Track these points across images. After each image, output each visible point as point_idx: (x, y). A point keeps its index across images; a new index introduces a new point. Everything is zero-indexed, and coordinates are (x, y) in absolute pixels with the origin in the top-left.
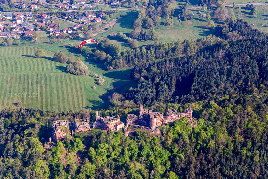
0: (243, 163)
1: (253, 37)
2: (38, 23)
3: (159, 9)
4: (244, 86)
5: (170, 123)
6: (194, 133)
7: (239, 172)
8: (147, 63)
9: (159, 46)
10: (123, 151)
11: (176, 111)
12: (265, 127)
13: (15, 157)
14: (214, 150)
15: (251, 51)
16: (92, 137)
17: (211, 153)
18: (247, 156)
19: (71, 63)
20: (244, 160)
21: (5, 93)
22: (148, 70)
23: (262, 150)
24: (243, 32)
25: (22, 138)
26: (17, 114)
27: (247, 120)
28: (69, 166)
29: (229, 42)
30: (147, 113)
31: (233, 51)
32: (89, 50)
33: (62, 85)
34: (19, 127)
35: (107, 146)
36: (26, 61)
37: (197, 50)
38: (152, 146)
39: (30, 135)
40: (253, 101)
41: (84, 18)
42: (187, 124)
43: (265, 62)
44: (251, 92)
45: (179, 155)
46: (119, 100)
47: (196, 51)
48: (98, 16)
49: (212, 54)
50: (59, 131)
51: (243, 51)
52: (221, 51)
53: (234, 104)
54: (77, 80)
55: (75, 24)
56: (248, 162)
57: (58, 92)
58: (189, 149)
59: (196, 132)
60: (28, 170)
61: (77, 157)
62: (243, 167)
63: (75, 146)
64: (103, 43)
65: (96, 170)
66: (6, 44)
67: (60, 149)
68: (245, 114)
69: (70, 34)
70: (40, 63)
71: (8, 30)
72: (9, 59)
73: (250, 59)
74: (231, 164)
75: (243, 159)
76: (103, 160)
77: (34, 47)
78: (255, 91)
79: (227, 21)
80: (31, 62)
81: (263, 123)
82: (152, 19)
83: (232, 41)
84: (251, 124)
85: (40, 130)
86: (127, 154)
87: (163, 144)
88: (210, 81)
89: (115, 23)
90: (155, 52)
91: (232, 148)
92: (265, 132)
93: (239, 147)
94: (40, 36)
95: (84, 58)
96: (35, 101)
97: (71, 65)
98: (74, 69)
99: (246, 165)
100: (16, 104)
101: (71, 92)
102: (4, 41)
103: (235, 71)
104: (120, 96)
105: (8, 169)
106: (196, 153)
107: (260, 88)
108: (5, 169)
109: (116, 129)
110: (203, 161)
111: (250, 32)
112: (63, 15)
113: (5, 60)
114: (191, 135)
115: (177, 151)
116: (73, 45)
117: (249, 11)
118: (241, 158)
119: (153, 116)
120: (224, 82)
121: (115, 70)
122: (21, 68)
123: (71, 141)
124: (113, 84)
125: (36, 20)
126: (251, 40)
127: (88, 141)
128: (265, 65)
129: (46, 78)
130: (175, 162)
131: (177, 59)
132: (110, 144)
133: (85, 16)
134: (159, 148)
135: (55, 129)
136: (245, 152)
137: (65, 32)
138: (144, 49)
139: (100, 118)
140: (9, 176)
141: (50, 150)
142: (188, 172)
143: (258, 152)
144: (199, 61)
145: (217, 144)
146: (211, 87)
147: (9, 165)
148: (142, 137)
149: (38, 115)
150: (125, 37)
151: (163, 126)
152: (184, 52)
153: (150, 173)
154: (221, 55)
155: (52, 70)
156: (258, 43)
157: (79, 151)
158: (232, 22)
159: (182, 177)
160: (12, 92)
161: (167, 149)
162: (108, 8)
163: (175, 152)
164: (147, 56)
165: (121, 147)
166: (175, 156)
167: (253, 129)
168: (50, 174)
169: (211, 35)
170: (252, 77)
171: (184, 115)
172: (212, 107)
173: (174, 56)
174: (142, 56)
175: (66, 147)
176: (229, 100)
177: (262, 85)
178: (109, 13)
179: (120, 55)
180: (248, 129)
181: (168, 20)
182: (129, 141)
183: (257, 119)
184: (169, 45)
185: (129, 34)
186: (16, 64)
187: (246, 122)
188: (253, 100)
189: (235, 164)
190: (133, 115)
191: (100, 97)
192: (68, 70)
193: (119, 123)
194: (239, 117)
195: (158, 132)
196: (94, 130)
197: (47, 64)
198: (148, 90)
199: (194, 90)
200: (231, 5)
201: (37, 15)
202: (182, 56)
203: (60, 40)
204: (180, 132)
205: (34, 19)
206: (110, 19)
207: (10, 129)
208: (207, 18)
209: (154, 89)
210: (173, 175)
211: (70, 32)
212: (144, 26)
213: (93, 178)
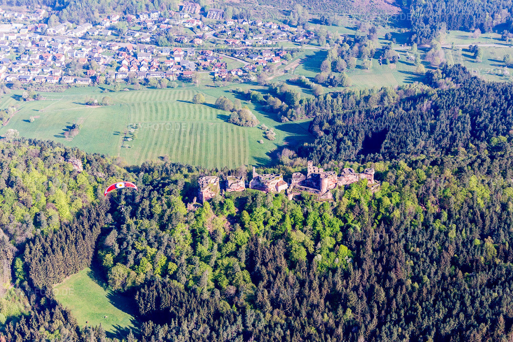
0: (434, 239)
1: (469, 86)
2: (200, 61)
3: (356, 48)
4: (448, 145)
5: (345, 185)
6: (375, 199)
7: (428, 249)
8: (331, 115)
9: (349, 94)
10: (284, 217)
11: (353, 171)
12: (466, 196)
13: (151, 218)
14: (399, 221)
15: (464, 103)
16: (247, 198)
17: (395, 225)
18: (440, 231)
19: (236, 111)
20: (436, 236)
21: (150, 144)
22: (331, 122)
23: (460, 223)
24: (458, 79)
25: (160, 196)
26: (161, 169)
27: (444, 186)
28: (215, 232)
29: (438, 91)
30: (317, 172)
31: (441, 102)
32: (261, 97)
33: (222, 137)
34: (159, 183)
35: (264, 210)
36: (181, 107)
37: (397, 100)
38: (321, 213)
39: (170, 193)
40: (453, 163)
41: (259, 56)
42: (367, 188)
43: (480, 117)
44: (456, 153)
45: (353, 225)
46: (290, 158)
47: (395, 102)
48: (277, 55)
49: (414, 105)
50: (206, 189)
51: (454, 103)
52: (426, 101)
53: (428, 165)
54: (241, 133)
55: (247, 64)
56: (441, 238)
57: (215, 145)
58: (367, 219)
59: (377, 198)
60: (165, 235)
61: (227, 222)
62: (434, 243)
63: (225, 209)
64: (278, 88)
65: (248, 238)
66: (159, 86)
67: (206, 211)
68: (441, 179)
69: (240, 77)
70: (198, 110)
71: (163, 69)
72: (161, 104)
73: (463, 113)
74: (419, 239)
75: (435, 234)
76: (258, 227)
77: (193, 91)
78: (461, 152)
79: (442, 66)
80: (187, 108)
81: (464, 191)
82: (345, 61)
83: (442, 90)
84: (448, 192)
85: (183, 188)
86: (288, 222)
87: (335, 211)
88: (407, 138)
89: (298, 64)
90: (343, 101)
91: (422, 220)
92: (466, 202)
93: (432, 219)
94: (203, 77)
95: (253, 107)
96: (185, 156)
97: (236, 113)
98: (239, 118)
99: (438, 241)
100: (162, 158)
101: (232, 146)
102: (156, 82)
103: (440, 127)
104: (292, 153)
105: (141, 232)
106: (375, 223)
107: (468, 149)
108: (137, 232)
109: (277, 190)
110: (384, 234)
111: (467, 79)
112: (233, 53)
113: (156, 105)
114: (371, 201)
115: (351, 220)
116: (241, 90)
117: (473, 54)
118: (432, 232)
119: (324, 175)
120: (425, 140)
121: (291, 122)
122: (174, 115)
123: (220, 202)
124: (287, 139)
125: (198, 58)
126: (466, 89)
127: (241, 203)
128: (480, 120)
129: (202, 128)
130: (347, 234)
131: (369, 110)
132: (268, 208)
133: (261, 54)
134: (329, 216)
135: (201, 186)
136: (438, 225)
137: (233, 73)
138: (329, 98)
139: (258, 175)
140: (142, 242)
141: (194, 212)
142: (363, 247)
143: (454, 226)
144: (397, 114)
145: (403, 214)
146: (406, 145)
147: (142, 228)
148: (309, 201)
149: (185, 171)
150: (308, 82)
151: (337, 188)
152: (380, 102)
153: (316, 245)
154: (425, 107)
155: (211, 118)
156: (475, 93)
157: (229, 216)
158: (447, 66)
159: (355, 252)
160: (159, 144)
161: (340, 217)
162: (291, 46)
163: (350, 221)
164: (332, 106)
165: (281, 212)
166: (349, 226)
167: (450, 197)
168: (191, 241)
169: (417, 82)
170: (460, 135)
171: (363, 176)
172: (401, 168)
173: (367, 106)
174: (326, 105)
175: (214, 209)
176: (423, 161)
177: (471, 145)
178: (292, 52)
179: (298, 103)
180: (444, 197)
181: (366, 62)
182: (292, 206)
183: (456, 185)
184: (362, 93)
185: (312, 78)
186: (168, 110)
187: (443, 189)
188: (454, 161)
189: (424, 240)
190: (300, 173)
191: (268, 154)
192: (231, 120)
193: (282, 182)
194: (433, 182)
195: (330, 196)
196: (250, 190)
197: (206, 112)
198: (326, 147)
199: (385, 148)
200: (450, 47)
201: (200, 51)
202: (377, 107)
203: (227, 83)
204: (357, 197)
205: (196, 56)
206: (292, 59)
207: (148, 185)
208: (416, 61)
209: (334, 146)
210: (344, 249)
211: (240, 73)
212: (334, 69)
213: (244, 248)
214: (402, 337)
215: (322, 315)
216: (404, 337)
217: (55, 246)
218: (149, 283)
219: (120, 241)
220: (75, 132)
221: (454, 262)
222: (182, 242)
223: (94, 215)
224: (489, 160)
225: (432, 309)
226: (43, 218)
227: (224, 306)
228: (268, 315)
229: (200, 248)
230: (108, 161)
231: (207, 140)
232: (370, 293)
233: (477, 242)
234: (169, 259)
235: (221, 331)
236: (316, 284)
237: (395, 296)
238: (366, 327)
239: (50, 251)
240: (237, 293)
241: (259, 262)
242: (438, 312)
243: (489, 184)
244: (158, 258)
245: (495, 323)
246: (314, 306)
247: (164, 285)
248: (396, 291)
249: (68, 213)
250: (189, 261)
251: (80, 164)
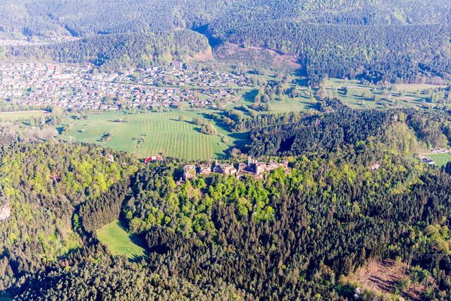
0: (323, 202)
1: (342, 111)
2: (183, 96)
3: (275, 88)
4: (331, 146)
5: (271, 170)
6: (288, 178)
7: (320, 209)
8: (261, 128)
9: (271, 115)
10: (234, 189)
11: (275, 162)
12: (342, 177)
13: (155, 190)
14: (303, 191)
15: (340, 121)
16: (212, 178)
17: (300, 194)
18: (327, 198)
19: (204, 125)
20: (325, 200)
21: (154, 145)
22: (261, 132)
23: (338, 193)
24: (336, 107)
25: (160, 177)
28: (193, 198)
29: (324, 114)
30: (254, 162)
31: (326, 120)
32: (219, 117)
33: (196, 141)
34: (159, 169)
35: (222, 185)
36: (171, 123)
38: (256, 187)
39: (166, 175)
40: (334, 157)
41: (218, 93)
42: (283, 172)
44: (335, 151)
45: (276, 194)
46: (237, 154)
47: (299, 120)
48: (228, 92)
49: (310, 122)
50: (188, 173)
51: (334, 121)
52: (317, 120)
53: (320, 158)
54: (208, 138)
55: (210, 97)
56: (327, 202)
57: (192, 146)
58: (284, 190)
59: (290, 178)
60: (163, 200)
61: (200, 192)
62: (323, 205)
63: (199, 184)
64: (229, 112)
65: (213, 202)
66: (158, 110)
67: (188, 186)
68: (327, 166)
69: (206, 105)
70: (182, 125)
71: (161, 100)
72: (159, 121)
73: (339, 127)
74: (314, 202)
76: (219, 195)
77: (179, 114)
78: (339, 150)
79: (326, 99)
80: (175, 124)
81: (341, 174)
82: (269, 96)
83: (327, 113)
84: (332, 174)
85: (174, 172)
86: (237, 192)
87: (265, 185)
88: (306, 142)
89: (241, 98)
90: (268, 120)
91: (316, 191)
92: (342, 180)
93: (322, 190)
94: (185, 105)
95: (215, 123)
96: (175, 153)
97: (204, 127)
98: (206, 130)
99: (326, 204)
100: (161, 154)
101: (202, 147)
102: (157, 108)
103: (326, 136)
104: (238, 151)
105: (149, 198)
106: (288, 193)
107: (342, 148)
108: (147, 198)
109: (230, 173)
110: (294, 199)
111: (341, 107)
112: (202, 91)
113: (156, 122)
114: (286, 180)
116: (207, 113)
117: (344, 92)
118: (322, 198)
119: (258, 164)
120: (317, 143)
121: (237, 132)
122: (167, 128)
123: (196, 181)
124: (235, 142)
125: (181, 94)
126: (340, 113)
127: (209, 181)
128: (349, 131)
129: (184, 136)
130: (272, 199)
131: (284, 125)
132: (225, 184)
133: (219, 91)
134: (261, 189)
135: (184, 171)
136: (325, 194)
137: (202, 103)
138: (260, 118)
139: (219, 164)
140: (150, 204)
141: (181, 186)
142: (281, 207)
143: (335, 195)
144: (300, 127)
145: (305, 187)
146: (306, 146)
147: (150, 196)
148: (249, 179)
149: (175, 162)
150: (247, 107)
151: (265, 172)
152: (290, 120)
153: (253, 206)
154: (317, 123)
155: (190, 130)
156: (346, 115)
157: (201, 188)
158: (329, 99)
159: (277, 210)
160: (159, 145)
161: (267, 189)
162: (236, 87)
163: (273, 192)
164: (261, 123)
165: (233, 186)
166: (273, 195)
167: (333, 177)
168: (179, 204)
169: (312, 109)
170: (338, 140)
171: (281, 165)
172: (304, 160)
173: (282, 123)
174: (258, 122)
175: (192, 184)
176: (316, 156)
177: (344, 146)
178: (237, 90)
179: (241, 121)
180: (329, 177)
181: (281, 96)
182: (239, 183)
183: (336, 170)
184: (279, 115)
185: (250, 106)
186: (164, 125)
187: (328, 172)
189: (317, 203)
190: (243, 163)
191: (223, 151)
192: (202, 131)
193: (233, 168)
194: (322, 168)
195: (261, 177)
196: (214, 173)
197: (186, 126)
198: (259, 147)
199: (293, 148)
200: (330, 88)
201: (183, 90)
202: (288, 123)
203: (199, 109)
204: (278, 177)
206: (237, 95)
207: (153, 170)
208: (310, 96)
209: (263, 146)
210: (270, 208)
211: (207, 103)
212: (262, 101)
213: (210, 208)
214: (305, 261)
215: (258, 248)
216: (306, 261)
217: (97, 207)
218: (154, 229)
219: (136, 204)
220: (109, 138)
221: (335, 216)
222: (173, 204)
223: (120, 188)
224: (355, 155)
225: (323, 244)
226: (90, 190)
227: (199, 243)
228: (225, 248)
229: (184, 208)
230: (129, 155)
231: (187, 143)
232: (286, 235)
233: (349, 204)
234: (166, 215)
235: (197, 258)
236: (253, 229)
237: (301, 237)
238: (284, 255)
239: (94, 209)
240: (207, 235)
241: (220, 216)
242: (326, 246)
243: (355, 169)
244: (159, 214)
245: (360, 252)
246: (252, 243)
247: (163, 230)
248: (301, 234)
249: (105, 187)
250: (178, 216)
251: (112, 158)
